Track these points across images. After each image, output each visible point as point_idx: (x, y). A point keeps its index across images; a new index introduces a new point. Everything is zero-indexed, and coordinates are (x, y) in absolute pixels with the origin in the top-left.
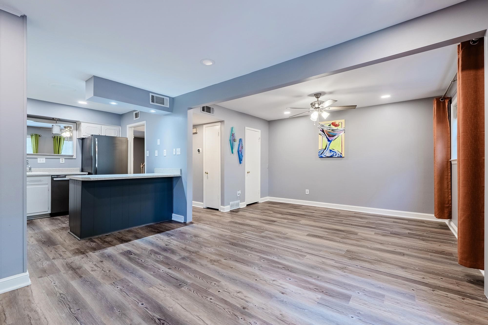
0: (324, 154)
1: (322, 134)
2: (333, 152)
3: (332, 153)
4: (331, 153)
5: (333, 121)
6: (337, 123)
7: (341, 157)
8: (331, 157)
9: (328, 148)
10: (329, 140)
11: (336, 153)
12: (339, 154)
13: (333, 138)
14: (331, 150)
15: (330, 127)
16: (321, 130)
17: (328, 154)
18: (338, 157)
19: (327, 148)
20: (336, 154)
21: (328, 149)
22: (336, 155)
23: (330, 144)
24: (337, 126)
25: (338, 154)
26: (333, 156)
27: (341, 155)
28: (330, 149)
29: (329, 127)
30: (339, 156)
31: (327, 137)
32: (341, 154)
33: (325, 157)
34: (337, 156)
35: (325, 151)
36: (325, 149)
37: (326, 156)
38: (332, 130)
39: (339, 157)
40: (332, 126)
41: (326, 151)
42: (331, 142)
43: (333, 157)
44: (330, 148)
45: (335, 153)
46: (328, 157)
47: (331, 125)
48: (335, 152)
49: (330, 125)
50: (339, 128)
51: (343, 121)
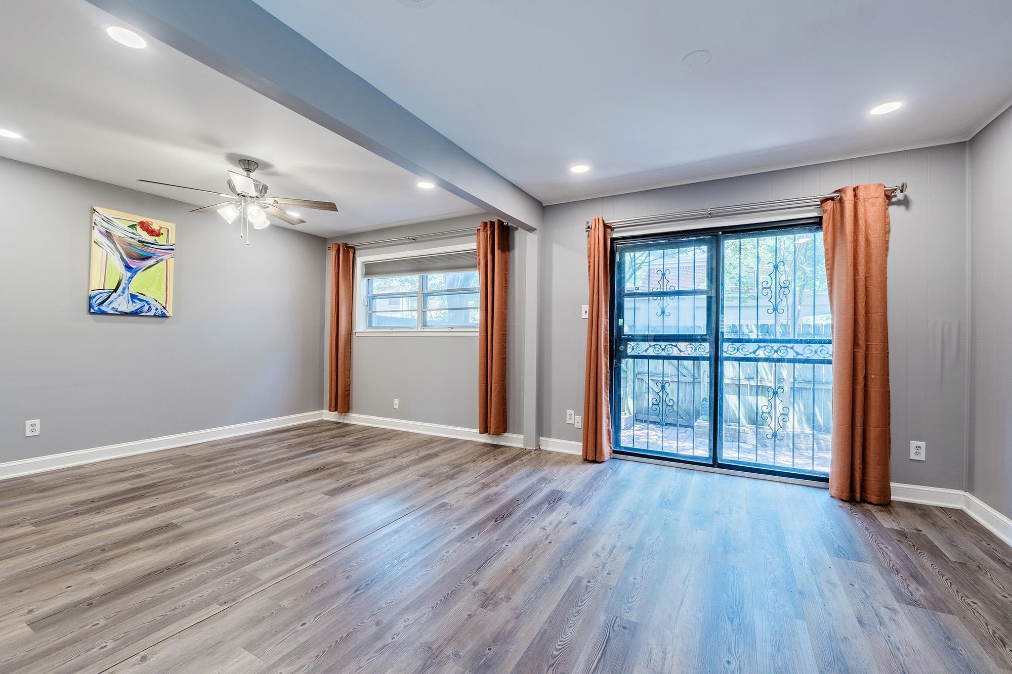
0: (112, 305)
1: (104, 244)
2: (141, 300)
3: (138, 305)
4: (135, 302)
5: (144, 219)
6: (155, 226)
7: (164, 316)
8: (135, 314)
9: (124, 289)
10: (128, 267)
11: (148, 304)
12: (159, 310)
13: (141, 264)
14: (133, 297)
15: (134, 231)
16: (103, 230)
17: (122, 303)
18: (155, 316)
19: (120, 289)
20: (150, 307)
21: (123, 292)
22: (149, 310)
23: (131, 278)
24: (154, 233)
25: (157, 309)
26: (141, 312)
27: (164, 311)
28: (130, 292)
29: (130, 230)
30: (159, 313)
31: (122, 258)
32: (165, 308)
33: (113, 312)
34: (152, 313)
35: (114, 295)
36: (115, 291)
37: (116, 311)
38: (140, 241)
39: (158, 316)
40: (139, 230)
41: (119, 296)
42: (136, 272)
43: (142, 314)
44: (133, 289)
45: (146, 304)
46: (126, 314)
47: (138, 227)
48: (147, 302)
49: (133, 226)
50: (161, 240)
51: (171, 226)
